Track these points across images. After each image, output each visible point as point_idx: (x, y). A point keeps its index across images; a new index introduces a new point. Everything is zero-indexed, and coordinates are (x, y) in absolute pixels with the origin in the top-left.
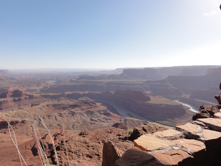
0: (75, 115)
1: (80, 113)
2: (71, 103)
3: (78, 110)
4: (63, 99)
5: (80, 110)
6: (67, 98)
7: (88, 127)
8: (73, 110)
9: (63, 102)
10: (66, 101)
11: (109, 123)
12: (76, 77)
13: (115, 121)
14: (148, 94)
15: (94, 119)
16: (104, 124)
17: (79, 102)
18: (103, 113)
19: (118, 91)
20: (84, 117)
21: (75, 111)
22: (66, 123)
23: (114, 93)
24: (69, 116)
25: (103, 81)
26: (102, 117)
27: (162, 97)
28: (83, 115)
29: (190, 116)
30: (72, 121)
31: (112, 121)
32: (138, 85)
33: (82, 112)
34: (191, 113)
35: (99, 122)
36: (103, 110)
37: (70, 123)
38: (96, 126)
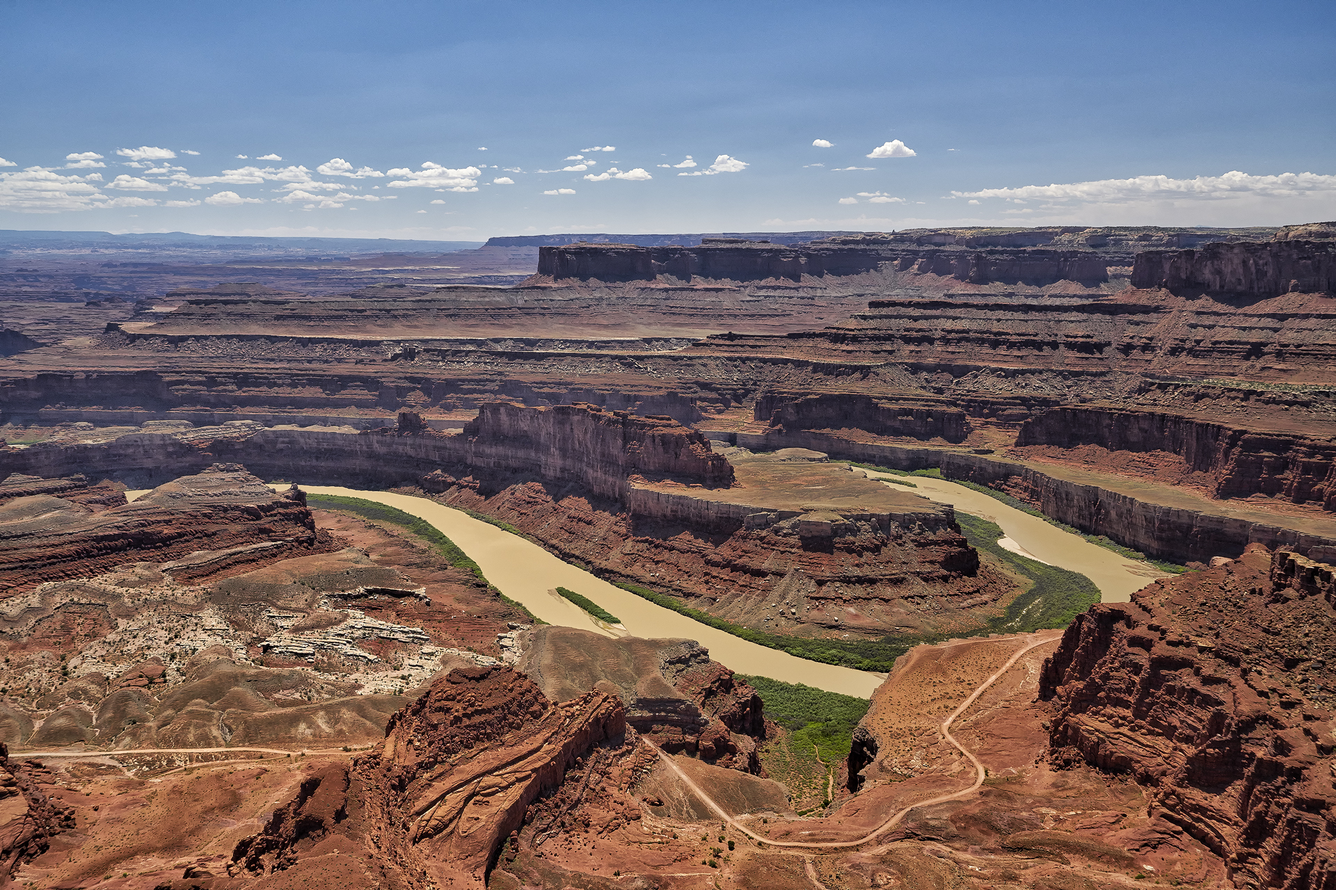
0: (122, 623)
1: (166, 600)
2: (101, 519)
3: (149, 579)
5: (168, 579)
6: (64, 483)
9: (20, 513)
10: (53, 508)
11: (406, 673)
12: (157, 309)
14: (717, 436)
15: (288, 642)
16: (369, 676)
17: (165, 513)
18: (361, 590)
19: (489, 415)
20: (204, 636)
21: (125, 589)
22: (43, 691)
23: (461, 431)
24: (69, 632)
25: (379, 338)
26: (353, 627)
27: (820, 460)
28: (191, 616)
29: (1003, 588)
30: (94, 670)
31: (428, 654)
32: (646, 368)
33: (185, 588)
34: (1008, 571)
35: (330, 664)
36: (359, 566)
37: (80, 684)
38: (294, 703)
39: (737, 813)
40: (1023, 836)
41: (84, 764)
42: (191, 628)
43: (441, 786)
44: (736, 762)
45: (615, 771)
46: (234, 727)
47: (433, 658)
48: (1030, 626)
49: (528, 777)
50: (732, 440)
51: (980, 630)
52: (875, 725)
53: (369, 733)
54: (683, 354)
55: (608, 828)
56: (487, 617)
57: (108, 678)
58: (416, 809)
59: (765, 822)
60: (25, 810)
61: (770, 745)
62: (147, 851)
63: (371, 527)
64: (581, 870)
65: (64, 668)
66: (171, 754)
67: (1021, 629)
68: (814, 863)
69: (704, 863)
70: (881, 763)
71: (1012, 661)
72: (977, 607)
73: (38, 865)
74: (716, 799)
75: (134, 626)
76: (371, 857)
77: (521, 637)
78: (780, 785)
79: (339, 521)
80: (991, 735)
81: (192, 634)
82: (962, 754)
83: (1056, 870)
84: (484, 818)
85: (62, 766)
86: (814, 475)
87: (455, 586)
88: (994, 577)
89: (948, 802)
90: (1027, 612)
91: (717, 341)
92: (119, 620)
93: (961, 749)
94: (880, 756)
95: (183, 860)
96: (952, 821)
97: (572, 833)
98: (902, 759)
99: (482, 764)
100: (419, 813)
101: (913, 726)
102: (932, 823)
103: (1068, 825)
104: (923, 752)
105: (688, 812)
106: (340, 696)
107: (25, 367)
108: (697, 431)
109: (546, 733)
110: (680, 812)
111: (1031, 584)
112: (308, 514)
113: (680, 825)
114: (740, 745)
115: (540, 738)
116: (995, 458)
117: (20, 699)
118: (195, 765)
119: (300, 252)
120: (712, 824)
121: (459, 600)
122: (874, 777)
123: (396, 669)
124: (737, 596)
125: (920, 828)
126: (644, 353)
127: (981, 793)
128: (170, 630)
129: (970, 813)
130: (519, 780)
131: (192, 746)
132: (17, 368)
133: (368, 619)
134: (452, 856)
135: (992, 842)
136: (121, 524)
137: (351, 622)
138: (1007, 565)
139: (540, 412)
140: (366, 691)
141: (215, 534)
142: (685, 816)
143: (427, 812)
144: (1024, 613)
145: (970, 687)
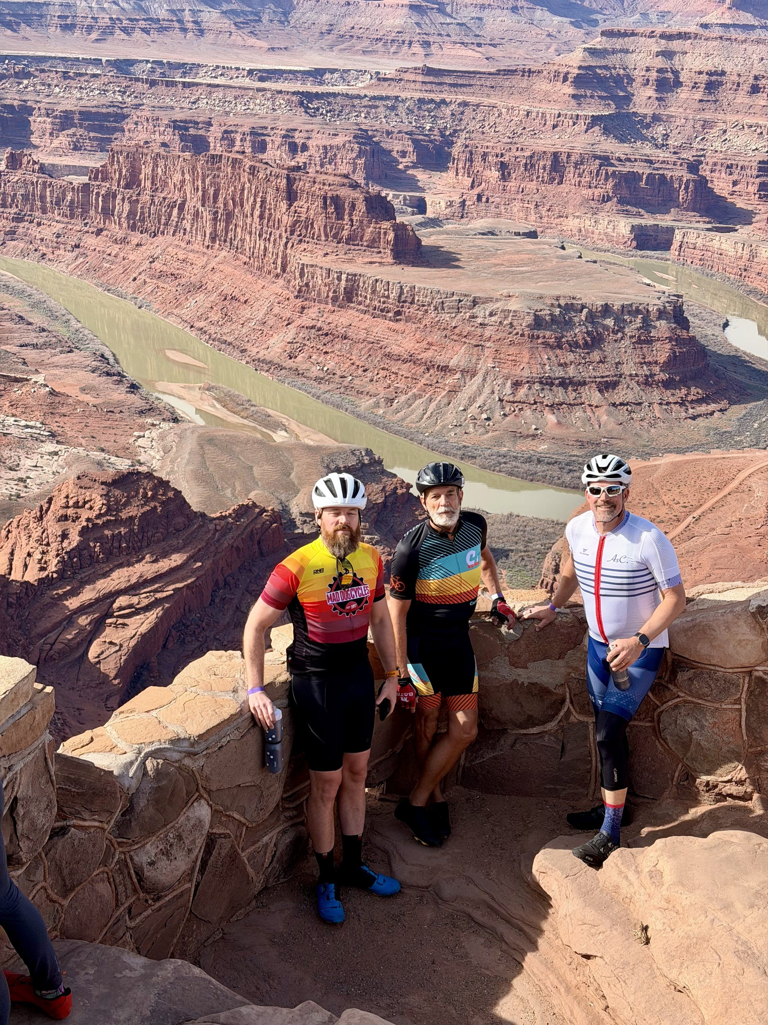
11: (21, 474)
27: (526, 235)
31: (50, 454)
32: (318, 109)
47: (56, 458)
48: (763, 441)
49: (170, 597)
50: (422, 206)
51: (702, 444)
54: (365, 92)
56: (120, 411)
58: (39, 630)
67: (752, 445)
71: (736, 481)
72: (701, 418)
77: (162, 437)
84: (116, 642)
86: (518, 252)
87: (81, 374)
91: (407, 76)
99: (117, 582)
100: (41, 636)
109: (191, 549)
116: (739, 237)
121: (86, 390)
123: (11, 469)
124: (420, 396)
126: (315, 89)
130: (158, 601)
138: (740, 369)
143: (51, 634)
144: (756, 425)
145: (684, 509)
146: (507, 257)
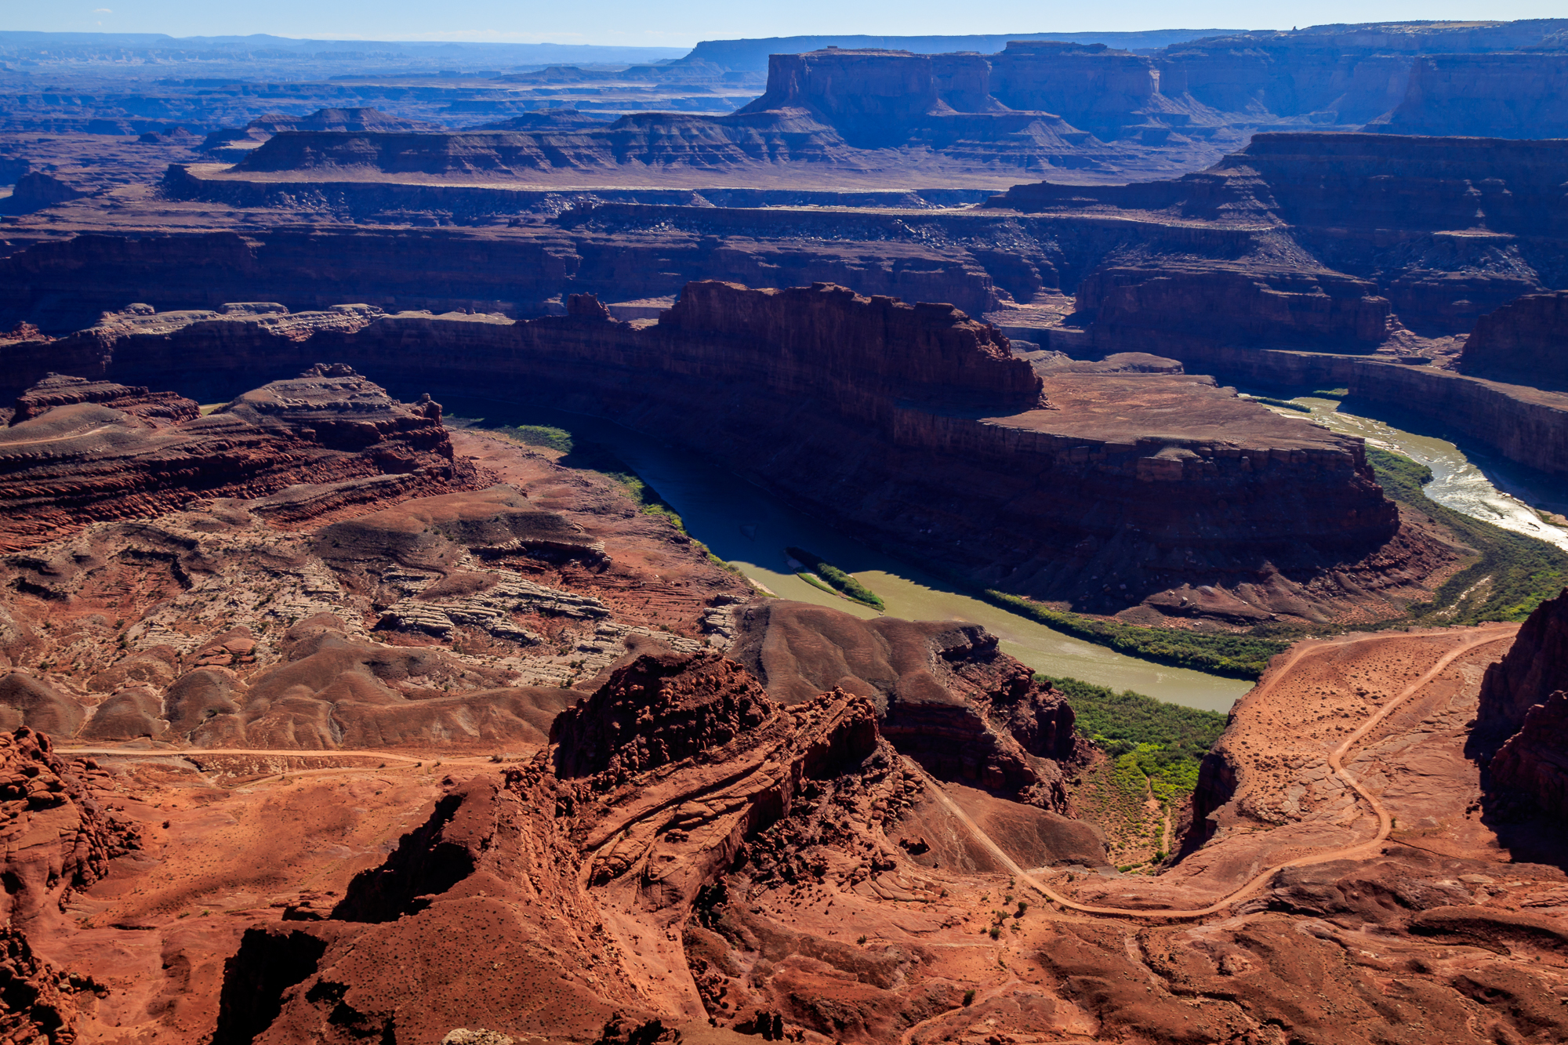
0: (198, 580)
1: (254, 549)
2: (166, 439)
3: (231, 521)
4: (73, 401)
5: (257, 520)
6: (117, 387)
7: (338, 710)
8: (175, 522)
9: (60, 428)
10: (103, 420)
11: (577, 657)
12: (236, 145)
13: (645, 631)
14: (1021, 333)
15: (417, 612)
16: (528, 662)
17: (251, 431)
18: (516, 542)
19: (695, 299)
20: (306, 600)
21: (200, 534)
22: (95, 668)
23: (655, 322)
24: (127, 590)
25: (541, 188)
26: (503, 594)
27: (1170, 371)
28: (287, 573)
29: (1432, 561)
30: (161, 642)
31: (607, 633)
32: (921, 235)
33: (280, 535)
34: (1444, 537)
35: (474, 643)
36: (514, 510)
37: (144, 660)
38: (427, 694)
39: (1034, 866)
40: (1442, 911)
41: (152, 766)
42: (288, 589)
43: (622, 813)
44: (1033, 795)
45: (863, 803)
46: (346, 724)
47: (615, 639)
48: (1471, 616)
49: (742, 804)
50: (1043, 339)
51: (1396, 620)
52: (1232, 751)
53: (527, 739)
54: (974, 214)
55: (853, 879)
56: (688, 584)
57: (179, 654)
58: (590, 840)
59: (1071, 879)
60: (77, 823)
61: (1082, 775)
62: (232, 884)
63: (531, 456)
64: (812, 932)
65: (121, 638)
66: (263, 757)
67: (1458, 620)
68: (1139, 938)
69: (984, 931)
70: (1240, 804)
71: (1441, 665)
72: (1393, 587)
73: (93, 895)
74: (1004, 845)
75: (212, 584)
76: (528, 902)
77: (737, 613)
78: (1094, 828)
79: (487, 447)
80: (1405, 770)
81: (289, 597)
82: (1357, 797)
83: (1489, 962)
84: (680, 857)
85: (123, 766)
86: (1160, 391)
87: (645, 541)
88: (1420, 545)
89: (1335, 862)
90: (1468, 596)
92: (194, 576)
93: (1359, 788)
94: (1239, 794)
95: (282, 898)
96: (1339, 888)
97: (801, 883)
98: (1271, 800)
99: (680, 785)
100: (592, 848)
101: (1290, 754)
102: (1311, 889)
103: (1508, 900)
104: (1301, 791)
105: (963, 862)
106: (488, 687)
107: (60, 226)
108: (990, 325)
109: (768, 747)
110: (952, 860)
111: (1478, 556)
112: (444, 436)
113: (952, 879)
114: (1040, 773)
115: (759, 753)
116: (1433, 369)
117: (65, 677)
118: (297, 772)
119: (433, 64)
120: (997, 879)
121: (651, 560)
122: (1229, 823)
123: (562, 653)
125: (1293, 895)
126: (918, 212)
127: (1384, 851)
128: (259, 591)
129: (1366, 878)
130: (730, 809)
131: (292, 747)
132: (50, 226)
133: (525, 584)
134: (638, 906)
135: (1397, 918)
136: (194, 445)
137: (503, 587)
138: (1441, 527)
139: (767, 297)
140: (522, 682)
141: (316, 462)
142: (959, 866)
143: (605, 846)
144: (1463, 596)
145: (1375, 701)
146: (1147, 397)
